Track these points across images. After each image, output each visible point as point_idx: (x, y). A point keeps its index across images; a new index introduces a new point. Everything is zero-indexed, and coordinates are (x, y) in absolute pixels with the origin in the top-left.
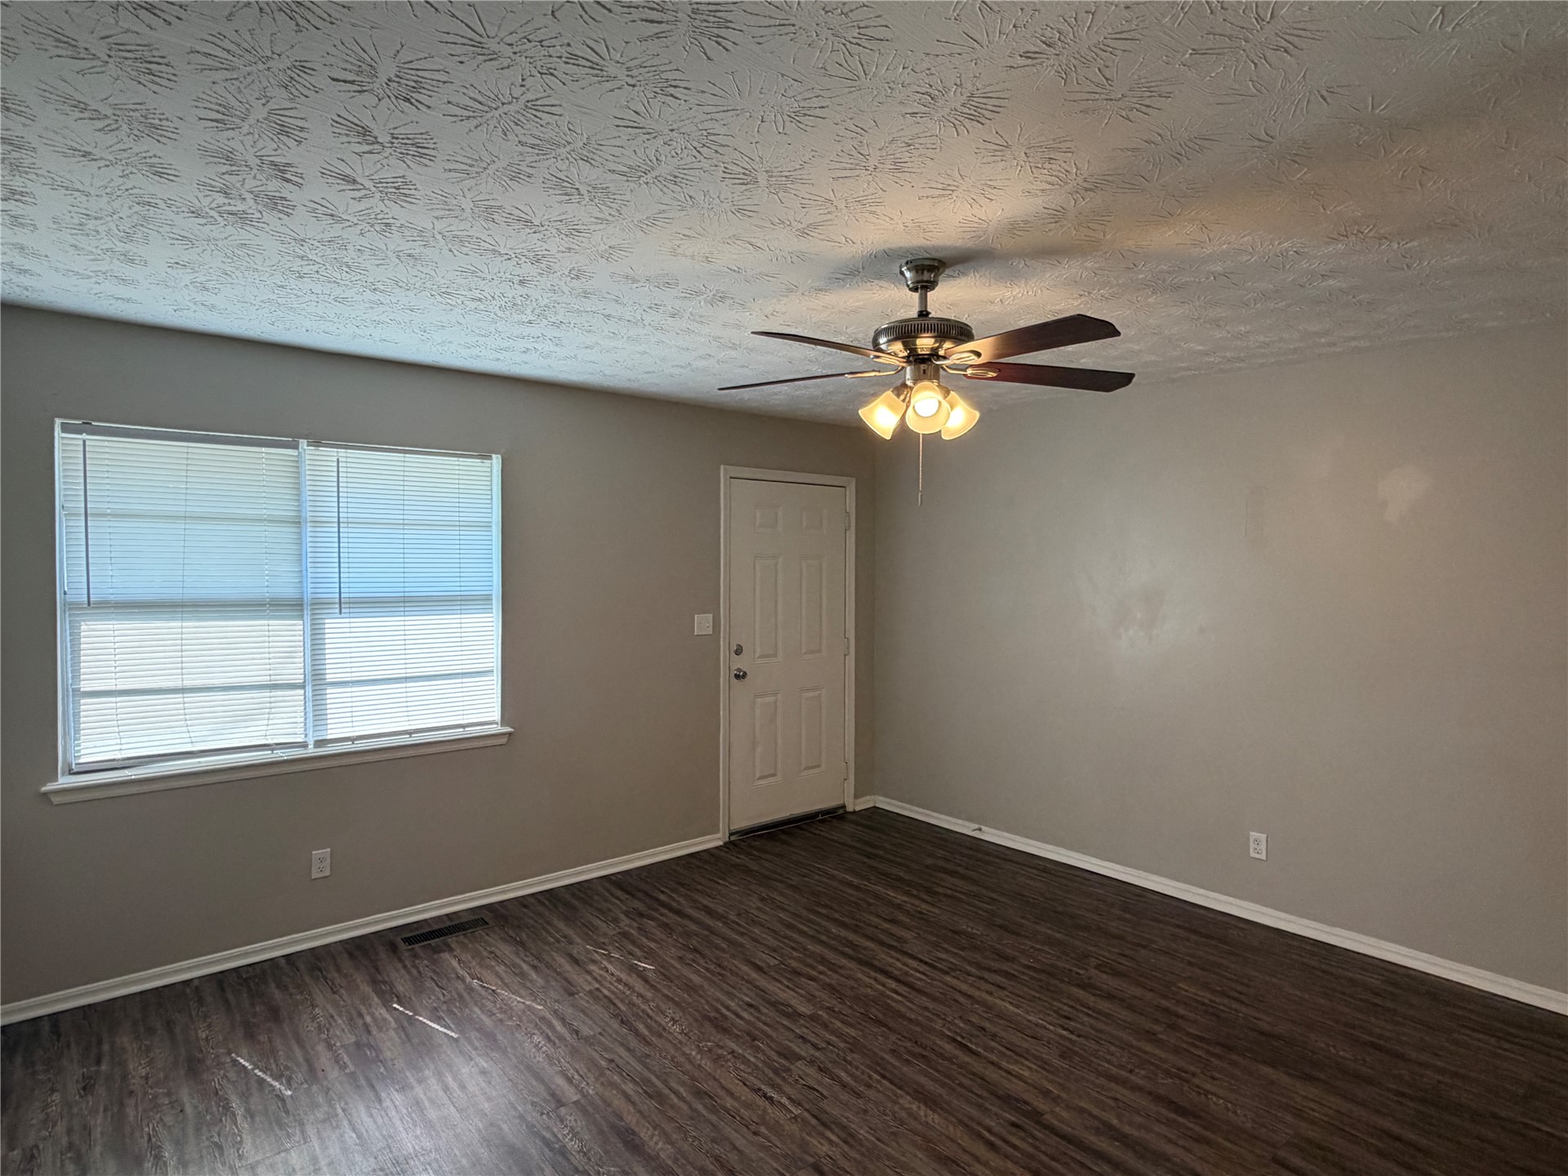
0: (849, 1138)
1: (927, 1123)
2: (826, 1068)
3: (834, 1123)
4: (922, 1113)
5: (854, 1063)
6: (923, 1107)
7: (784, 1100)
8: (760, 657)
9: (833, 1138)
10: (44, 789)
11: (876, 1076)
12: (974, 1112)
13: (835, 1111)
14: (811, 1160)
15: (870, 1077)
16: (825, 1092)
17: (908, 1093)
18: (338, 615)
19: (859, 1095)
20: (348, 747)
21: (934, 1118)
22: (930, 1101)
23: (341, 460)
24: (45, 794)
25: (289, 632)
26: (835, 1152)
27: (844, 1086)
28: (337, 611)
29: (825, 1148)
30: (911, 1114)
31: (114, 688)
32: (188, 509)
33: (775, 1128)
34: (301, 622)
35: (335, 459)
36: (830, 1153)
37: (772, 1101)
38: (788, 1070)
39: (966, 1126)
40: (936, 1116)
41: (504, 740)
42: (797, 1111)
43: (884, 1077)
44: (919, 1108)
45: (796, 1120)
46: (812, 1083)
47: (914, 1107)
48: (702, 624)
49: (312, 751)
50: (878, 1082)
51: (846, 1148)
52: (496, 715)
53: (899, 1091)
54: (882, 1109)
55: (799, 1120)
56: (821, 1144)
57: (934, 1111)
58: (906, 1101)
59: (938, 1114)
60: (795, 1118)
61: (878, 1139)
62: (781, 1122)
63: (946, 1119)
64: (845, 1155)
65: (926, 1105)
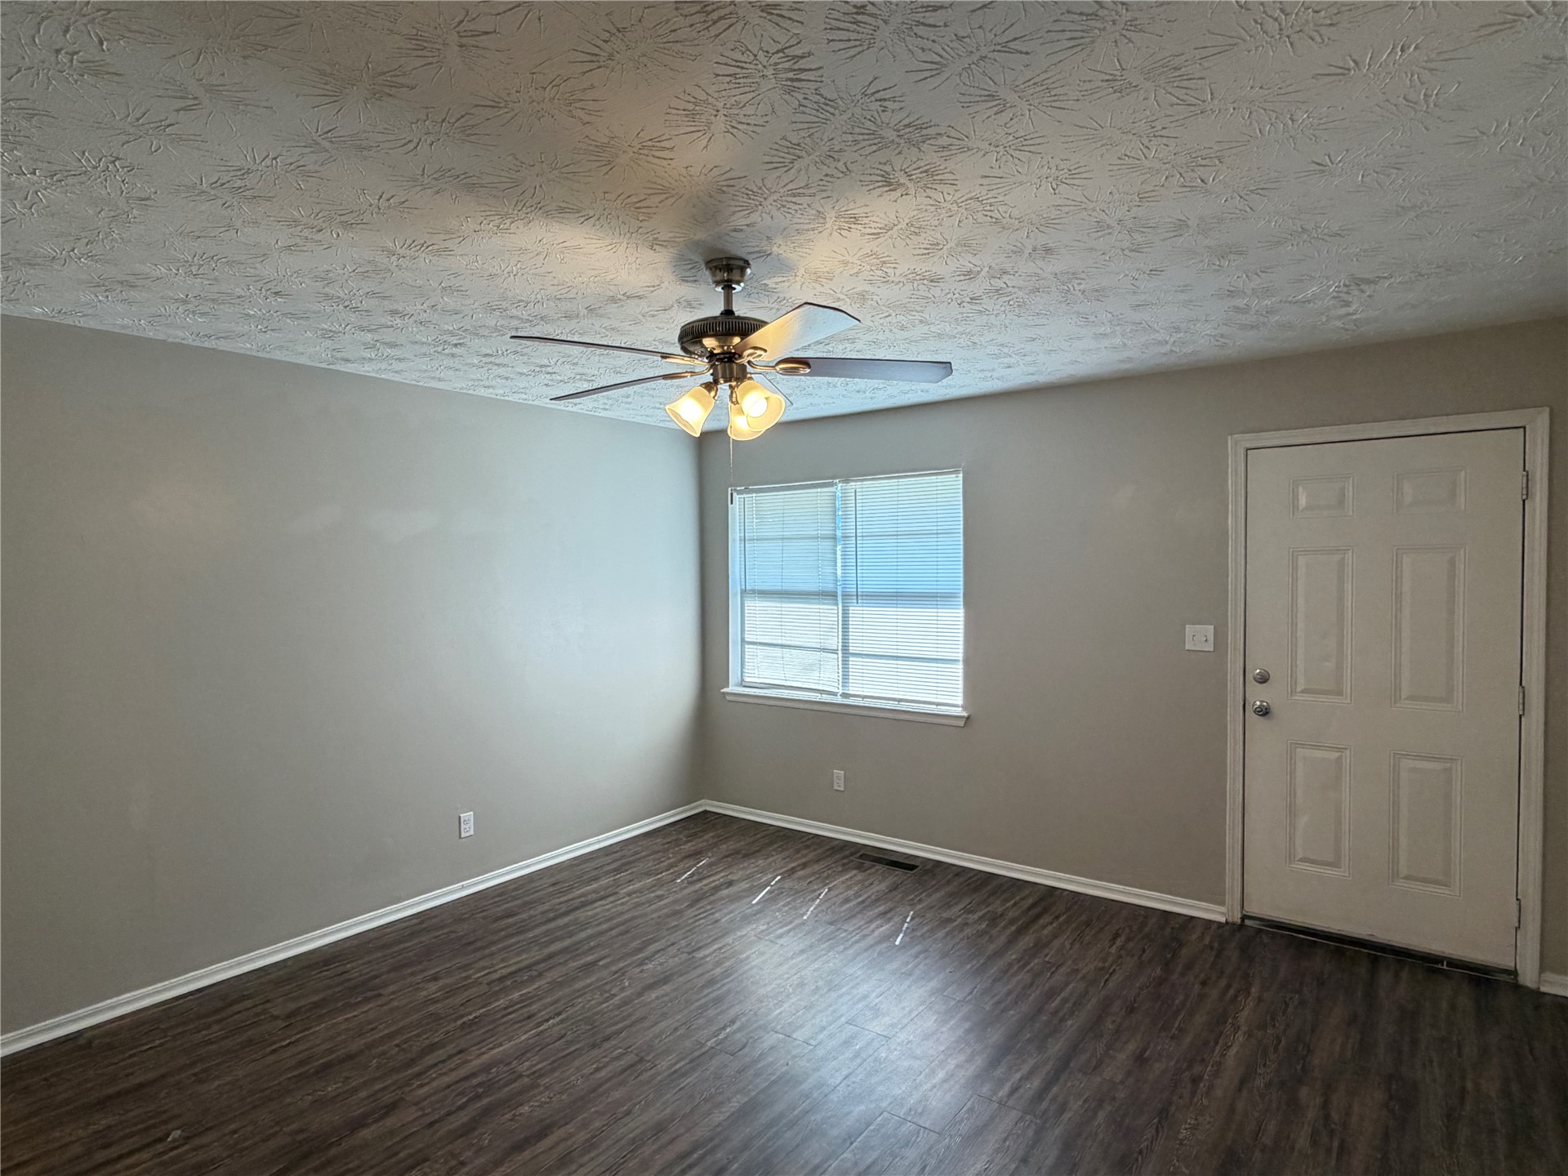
8: (1303, 692)
10: (722, 691)
18: (855, 604)
20: (860, 702)
23: (858, 490)
24: (724, 693)
25: (829, 613)
28: (855, 601)
31: (755, 640)
32: (785, 533)
34: (836, 608)
35: (853, 490)
41: (962, 723)
48: (1199, 637)
49: (839, 700)
52: (960, 701)
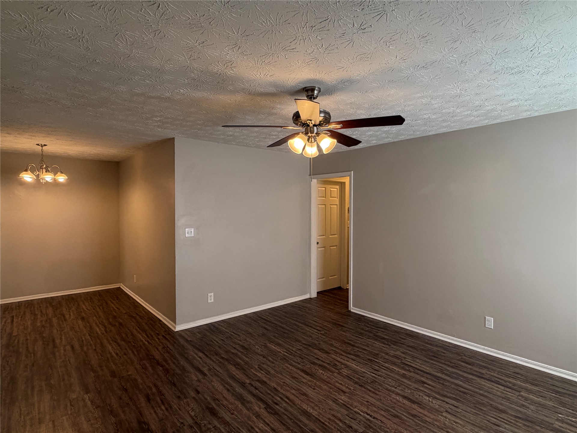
0: (335, 401)
1: (307, 405)
2: (349, 428)
3: (341, 406)
4: (309, 409)
5: (336, 430)
6: (308, 411)
7: (362, 414)
9: (340, 401)
11: (327, 424)
12: (290, 408)
13: (342, 410)
14: (346, 394)
15: (329, 423)
16: (347, 417)
17: (313, 416)
19: (333, 415)
21: (305, 407)
22: (305, 413)
26: (340, 397)
27: (340, 420)
29: (342, 398)
30: (313, 409)
33: (362, 404)
36: (341, 396)
37: (367, 414)
38: (365, 427)
39: (294, 404)
40: (304, 407)
42: (356, 410)
43: (324, 423)
44: (310, 410)
45: (355, 406)
46: (353, 421)
47: (311, 411)
50: (326, 421)
51: (336, 398)
53: (317, 417)
54: (324, 410)
55: (354, 407)
56: (344, 399)
57: (304, 409)
58: (315, 413)
59: (303, 408)
60: (355, 407)
61: (325, 401)
62: (360, 406)
63: (301, 406)
64: (336, 396)
65: (307, 412)
